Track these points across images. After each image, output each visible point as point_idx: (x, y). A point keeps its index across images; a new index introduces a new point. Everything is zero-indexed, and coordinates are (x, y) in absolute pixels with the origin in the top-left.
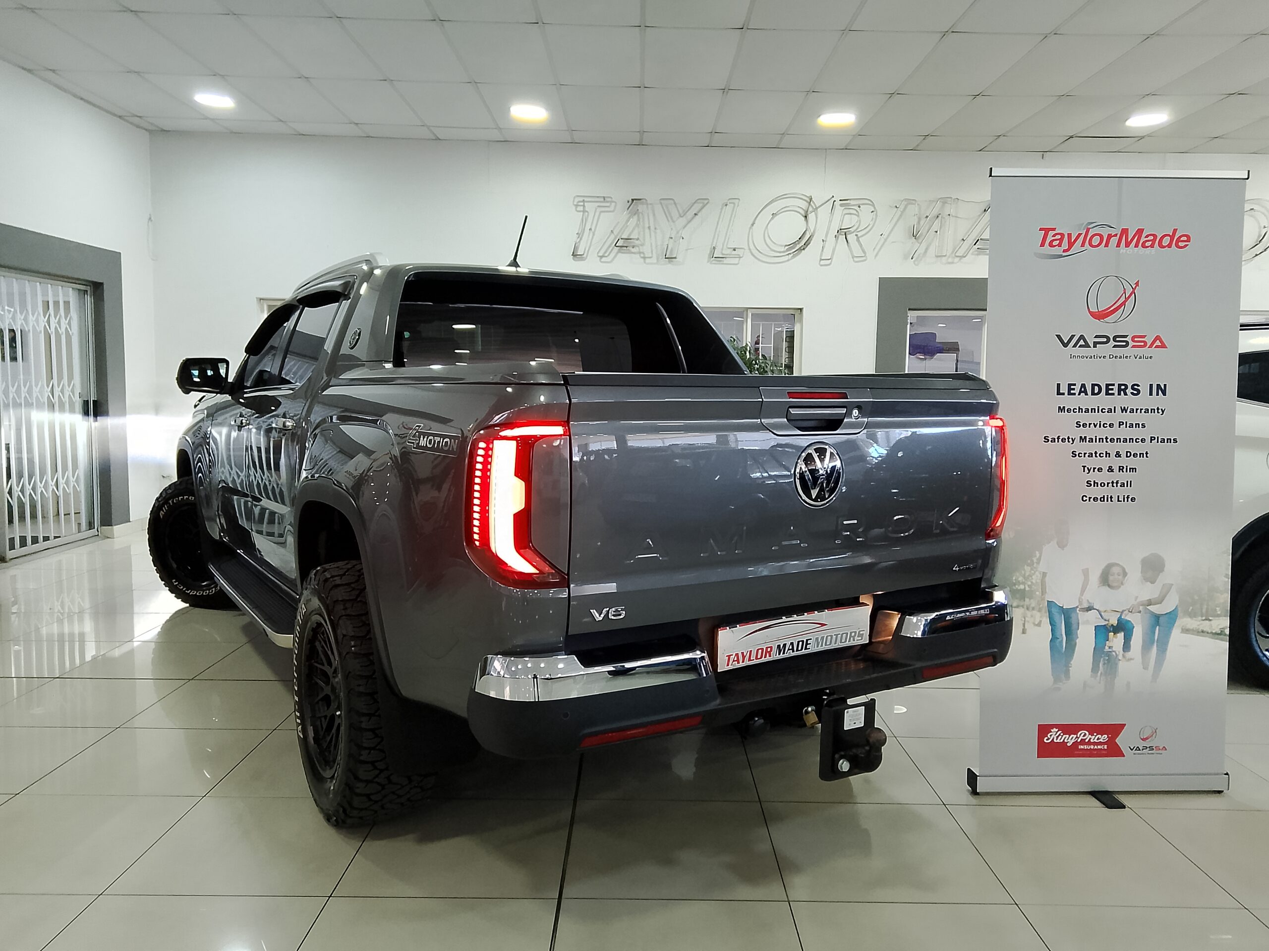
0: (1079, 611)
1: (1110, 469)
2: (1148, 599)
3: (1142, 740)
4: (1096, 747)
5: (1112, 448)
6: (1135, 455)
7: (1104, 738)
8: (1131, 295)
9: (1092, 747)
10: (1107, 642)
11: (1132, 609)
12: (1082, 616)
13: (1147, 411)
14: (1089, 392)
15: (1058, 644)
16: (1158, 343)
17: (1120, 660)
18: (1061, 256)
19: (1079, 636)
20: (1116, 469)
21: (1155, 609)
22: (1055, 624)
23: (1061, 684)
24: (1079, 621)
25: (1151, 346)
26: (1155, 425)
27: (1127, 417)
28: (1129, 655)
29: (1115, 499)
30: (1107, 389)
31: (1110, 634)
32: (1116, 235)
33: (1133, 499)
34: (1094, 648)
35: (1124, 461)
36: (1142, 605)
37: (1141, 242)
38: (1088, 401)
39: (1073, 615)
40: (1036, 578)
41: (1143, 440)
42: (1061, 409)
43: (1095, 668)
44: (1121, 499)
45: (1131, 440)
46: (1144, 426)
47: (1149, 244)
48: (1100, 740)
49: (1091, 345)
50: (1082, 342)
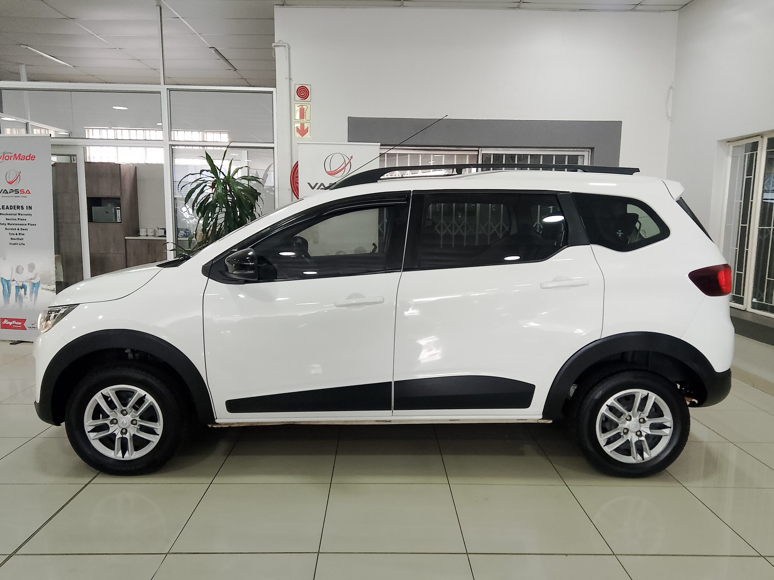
0: (11, 281)
1: (16, 234)
3: (32, 324)
4: (17, 326)
5: (17, 227)
6: (24, 230)
7: (20, 323)
8: (18, 176)
10: (19, 291)
11: (26, 281)
13: (26, 215)
14: (9, 208)
15: (5, 292)
16: (28, 192)
19: (12, 289)
20: (18, 234)
21: (33, 281)
22: (4, 285)
23: (7, 305)
24: (11, 284)
25: (26, 193)
26: (29, 220)
27: (20, 217)
28: (26, 296)
29: (18, 244)
30: (14, 207)
31: (20, 289)
32: (13, 156)
33: (24, 244)
34: (16, 294)
35: (20, 231)
36: (29, 280)
37: (20, 158)
38: (9, 211)
39: (9, 282)
41: (26, 225)
43: (16, 300)
44: (20, 244)
45: (22, 224)
46: (26, 220)
47: (23, 159)
48: (19, 324)
49: (8, 193)
50: (6, 192)
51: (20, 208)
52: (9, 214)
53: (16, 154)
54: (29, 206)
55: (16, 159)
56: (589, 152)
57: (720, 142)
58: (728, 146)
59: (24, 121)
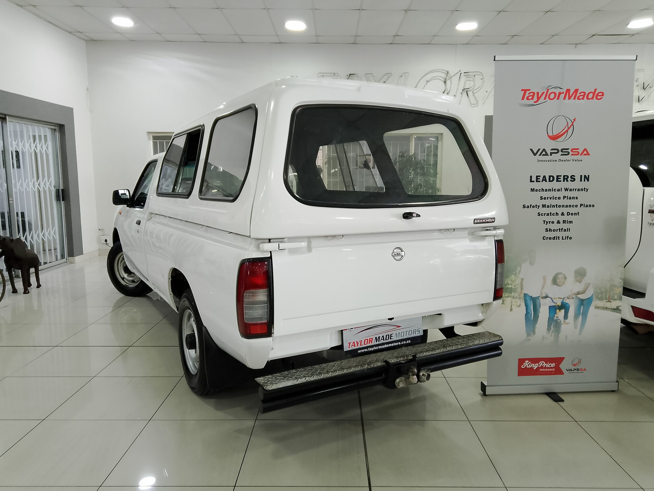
0: (541, 298)
1: (558, 222)
2: (578, 291)
3: (573, 365)
4: (549, 370)
5: (560, 211)
6: (572, 214)
8: (570, 127)
9: (547, 370)
10: (556, 314)
11: (569, 296)
12: (542, 301)
13: (579, 190)
14: (548, 179)
15: (529, 316)
17: (562, 324)
18: (533, 105)
19: (540, 312)
20: (561, 222)
21: (581, 296)
22: (528, 306)
23: (530, 337)
24: (540, 303)
26: (583, 198)
27: (568, 194)
28: (567, 321)
29: (561, 238)
30: (557, 179)
31: (557, 310)
32: (563, 93)
33: (571, 238)
34: (549, 318)
35: (566, 218)
36: (574, 295)
37: (577, 96)
38: (547, 185)
39: (537, 301)
40: (518, 281)
41: (576, 206)
42: (532, 190)
43: (549, 329)
44: (564, 238)
45: (570, 206)
46: (577, 198)
47: (581, 97)
48: (552, 366)
49: (549, 154)
50: (544, 152)
51: (569, 179)
52: (546, 190)
53: (570, 89)
54: (585, 176)
55: (569, 98)
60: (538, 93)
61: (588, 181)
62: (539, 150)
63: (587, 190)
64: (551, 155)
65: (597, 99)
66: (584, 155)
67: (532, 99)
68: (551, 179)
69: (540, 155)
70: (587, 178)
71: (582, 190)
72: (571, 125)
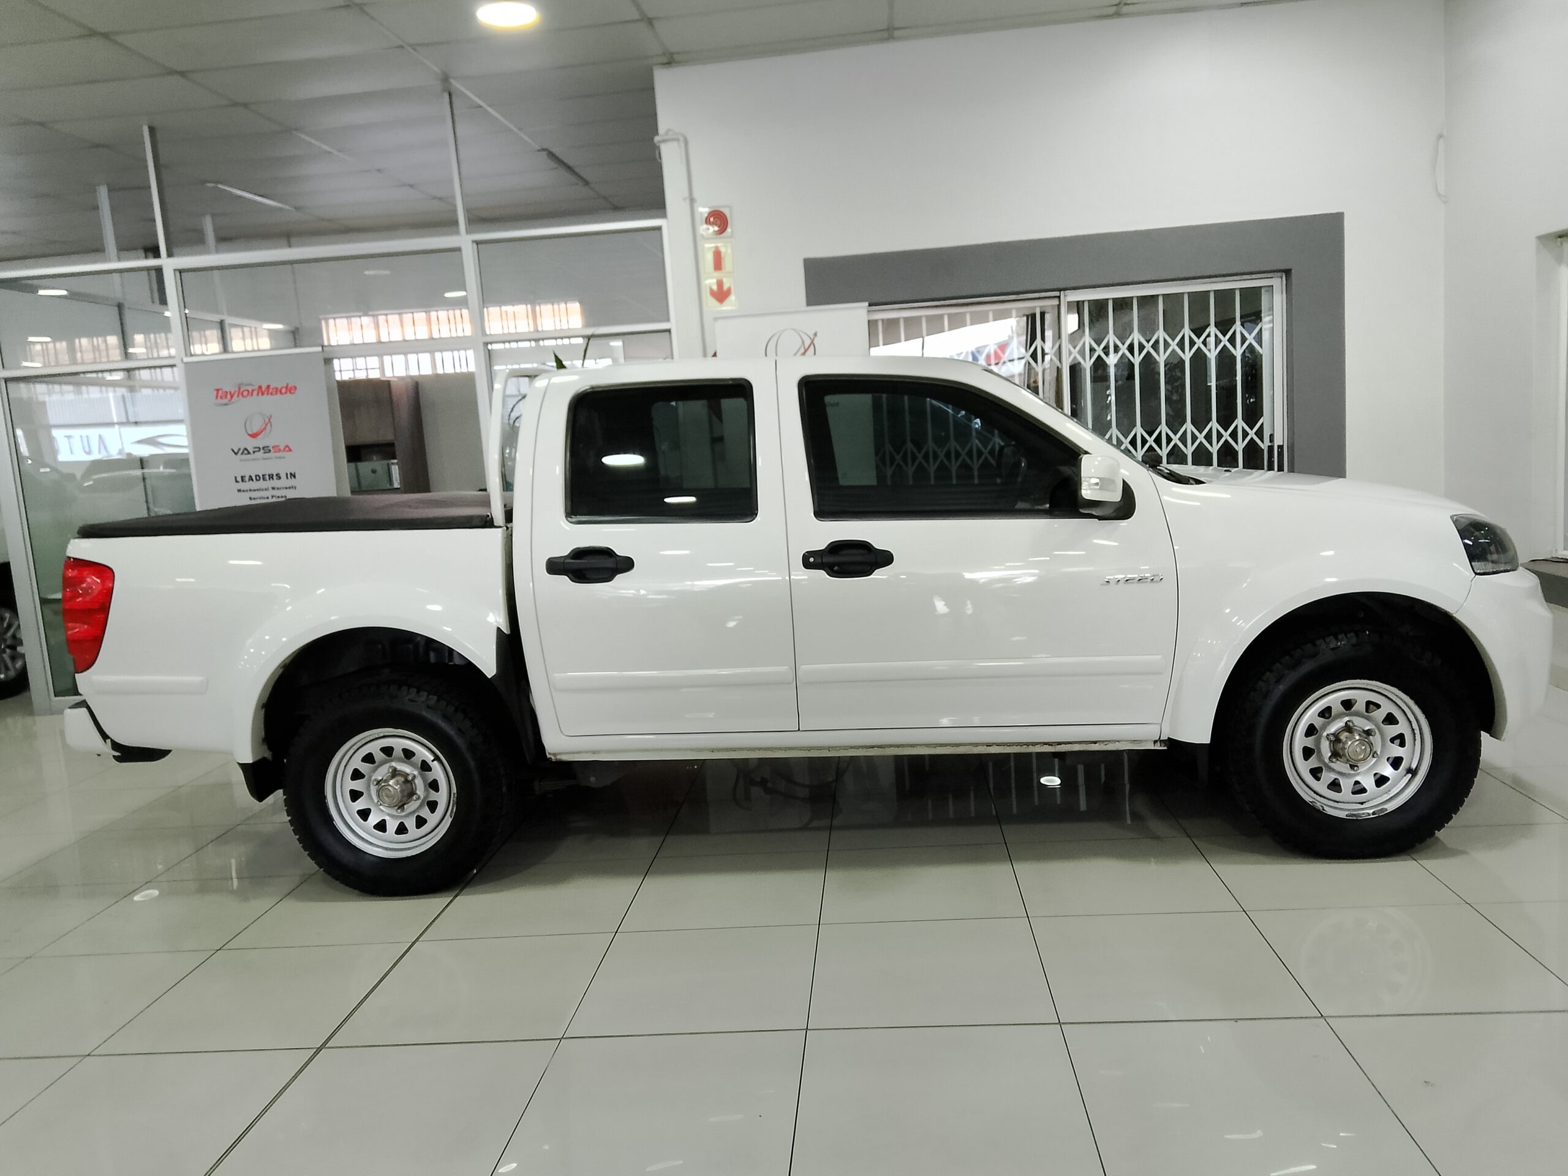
8: (268, 424)
13: (286, 488)
14: (254, 478)
18: (226, 404)
27: (276, 493)
30: (263, 477)
32: (256, 390)
37: (270, 392)
38: (254, 485)
42: (239, 491)
47: (274, 393)
49: (252, 452)
50: (246, 451)
51: (275, 477)
52: (255, 490)
54: (291, 474)
55: (263, 394)
56: (1282, 278)
57: (1541, 238)
58: (1559, 243)
59: (217, 318)
60: (230, 392)
61: (295, 477)
62: (239, 449)
63: (295, 488)
64: (254, 452)
65: (290, 393)
66: (287, 451)
67: (226, 397)
68: (258, 478)
69: (242, 454)
70: (293, 476)
71: (290, 488)
72: (268, 422)
